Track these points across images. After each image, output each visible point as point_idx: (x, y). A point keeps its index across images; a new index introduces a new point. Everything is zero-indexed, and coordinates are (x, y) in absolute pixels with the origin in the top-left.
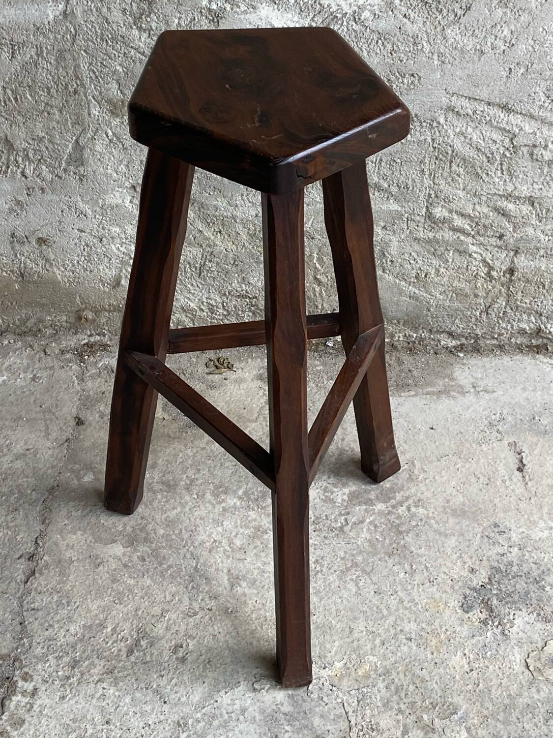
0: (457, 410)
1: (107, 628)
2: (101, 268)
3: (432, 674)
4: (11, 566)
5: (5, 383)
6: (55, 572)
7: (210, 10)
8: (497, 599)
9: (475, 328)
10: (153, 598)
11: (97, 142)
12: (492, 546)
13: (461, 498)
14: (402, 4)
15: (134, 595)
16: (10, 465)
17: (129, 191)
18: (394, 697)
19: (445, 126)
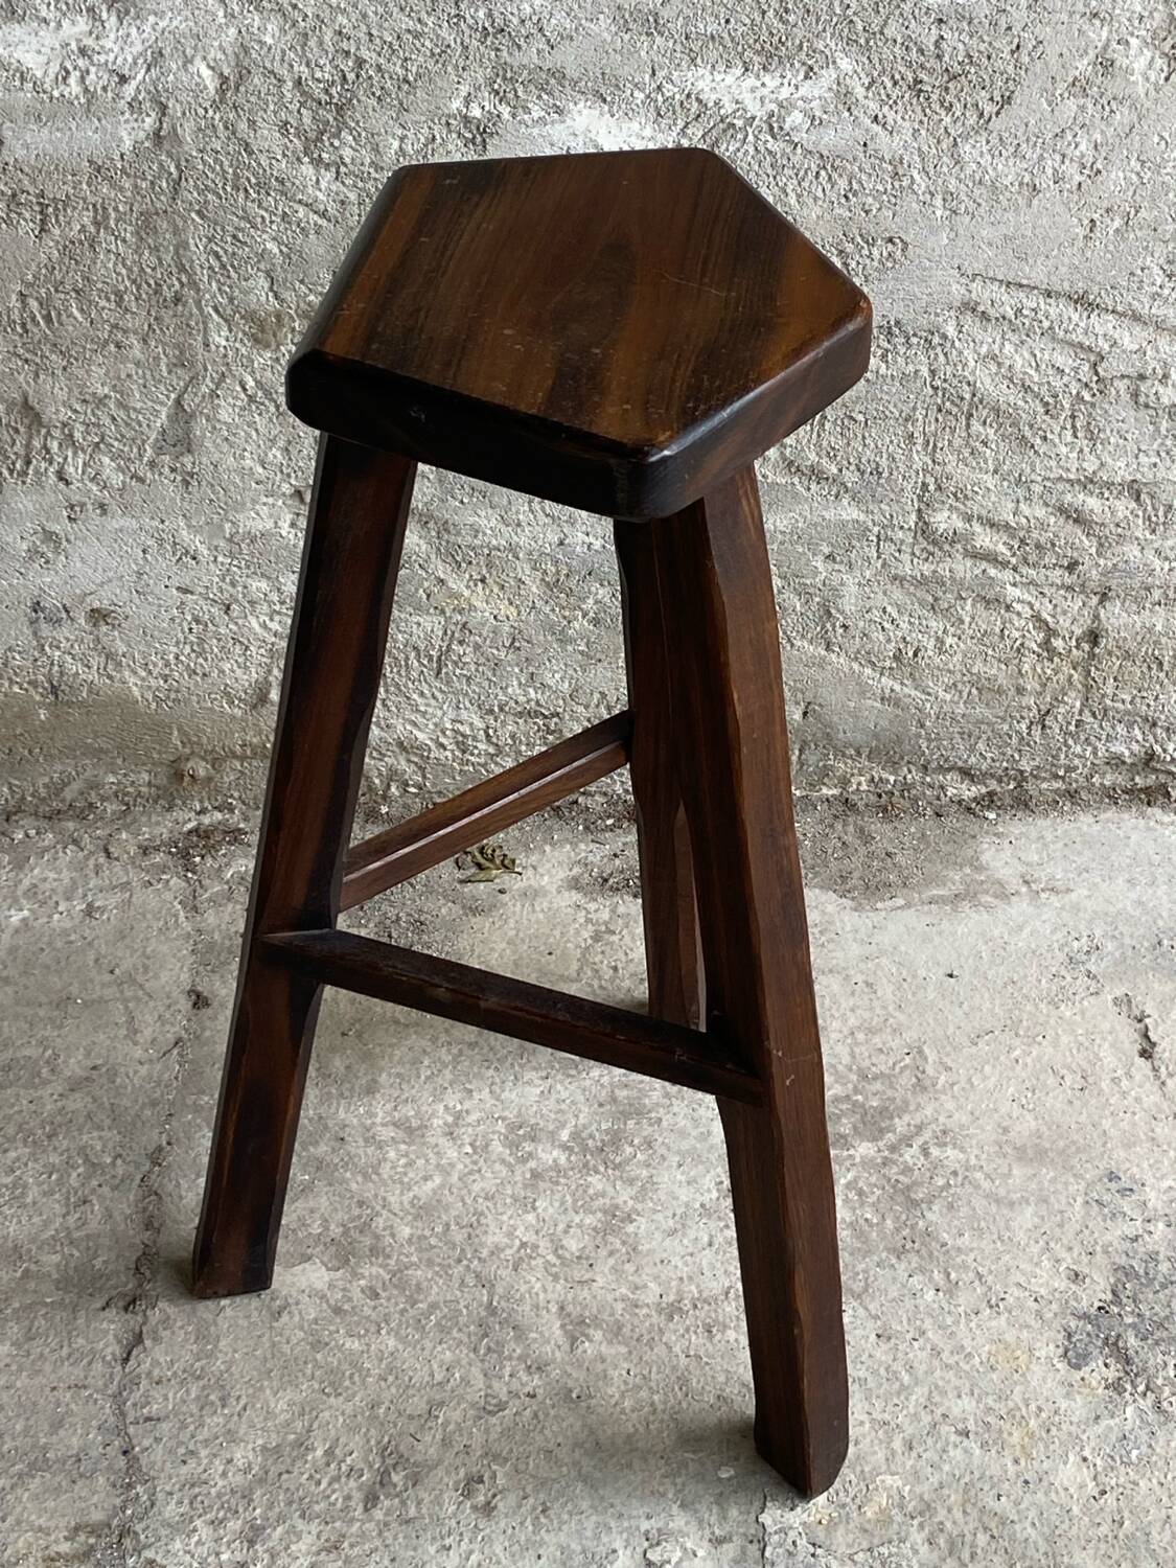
0: (996, 933)
1: (314, 1449)
2: (226, 666)
3: (1023, 1506)
4: (88, 1327)
5: (27, 925)
6: (186, 1334)
7: (466, 120)
8: (1136, 1336)
9: (1017, 758)
10: (407, 1378)
11: (223, 403)
12: (1109, 1221)
13: (1033, 1123)
14: (870, 95)
15: (364, 1373)
16: (59, 1104)
17: (289, 502)
18: (948, 1560)
19: (957, 343)
